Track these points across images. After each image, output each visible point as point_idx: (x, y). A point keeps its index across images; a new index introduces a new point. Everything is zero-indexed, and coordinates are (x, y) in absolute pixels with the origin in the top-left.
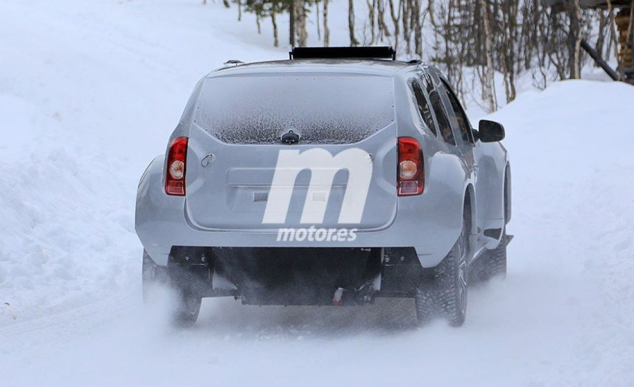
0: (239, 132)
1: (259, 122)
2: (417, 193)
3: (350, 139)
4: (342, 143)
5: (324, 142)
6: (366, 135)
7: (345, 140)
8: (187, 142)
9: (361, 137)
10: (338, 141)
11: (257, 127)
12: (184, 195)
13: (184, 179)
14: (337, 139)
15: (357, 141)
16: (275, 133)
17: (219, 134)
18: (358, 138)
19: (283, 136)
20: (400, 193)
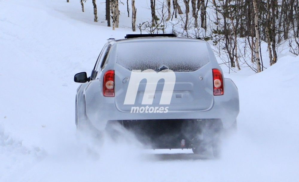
0: (139, 67)
1: (148, 63)
2: (222, 94)
3: (191, 70)
4: (188, 71)
5: (180, 71)
6: (198, 68)
7: (189, 70)
8: (114, 72)
9: (196, 69)
10: (186, 71)
11: (148, 65)
12: (114, 96)
13: (114, 89)
14: (185, 69)
15: (195, 71)
16: (156, 67)
17: (130, 68)
18: (195, 69)
19: (161, 69)
20: (215, 94)
